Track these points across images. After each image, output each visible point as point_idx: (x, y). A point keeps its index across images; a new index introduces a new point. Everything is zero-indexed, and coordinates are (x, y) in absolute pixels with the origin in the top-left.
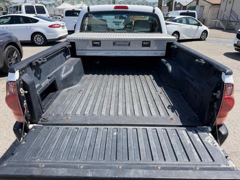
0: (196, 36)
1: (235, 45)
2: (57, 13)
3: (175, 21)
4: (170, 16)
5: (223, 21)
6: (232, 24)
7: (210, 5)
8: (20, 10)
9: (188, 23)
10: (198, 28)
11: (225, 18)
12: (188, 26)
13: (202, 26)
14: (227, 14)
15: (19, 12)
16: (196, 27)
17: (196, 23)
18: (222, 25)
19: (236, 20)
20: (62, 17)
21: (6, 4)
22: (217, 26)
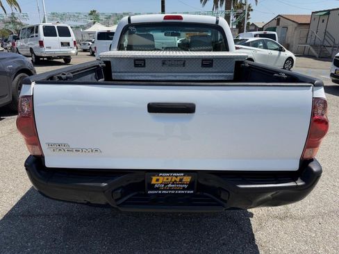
0: (277, 64)
1: (332, 75)
2: (87, 38)
3: (248, 44)
4: (240, 38)
5: (314, 46)
6: (327, 51)
7: (295, 25)
8: (37, 32)
9: (265, 47)
10: (280, 54)
11: (318, 42)
12: (266, 52)
13: (284, 51)
14: (320, 36)
15: (35, 35)
16: (277, 52)
17: (277, 47)
18: (313, 51)
19: (332, 45)
20: (93, 42)
21: (18, 26)
22: (306, 53)
